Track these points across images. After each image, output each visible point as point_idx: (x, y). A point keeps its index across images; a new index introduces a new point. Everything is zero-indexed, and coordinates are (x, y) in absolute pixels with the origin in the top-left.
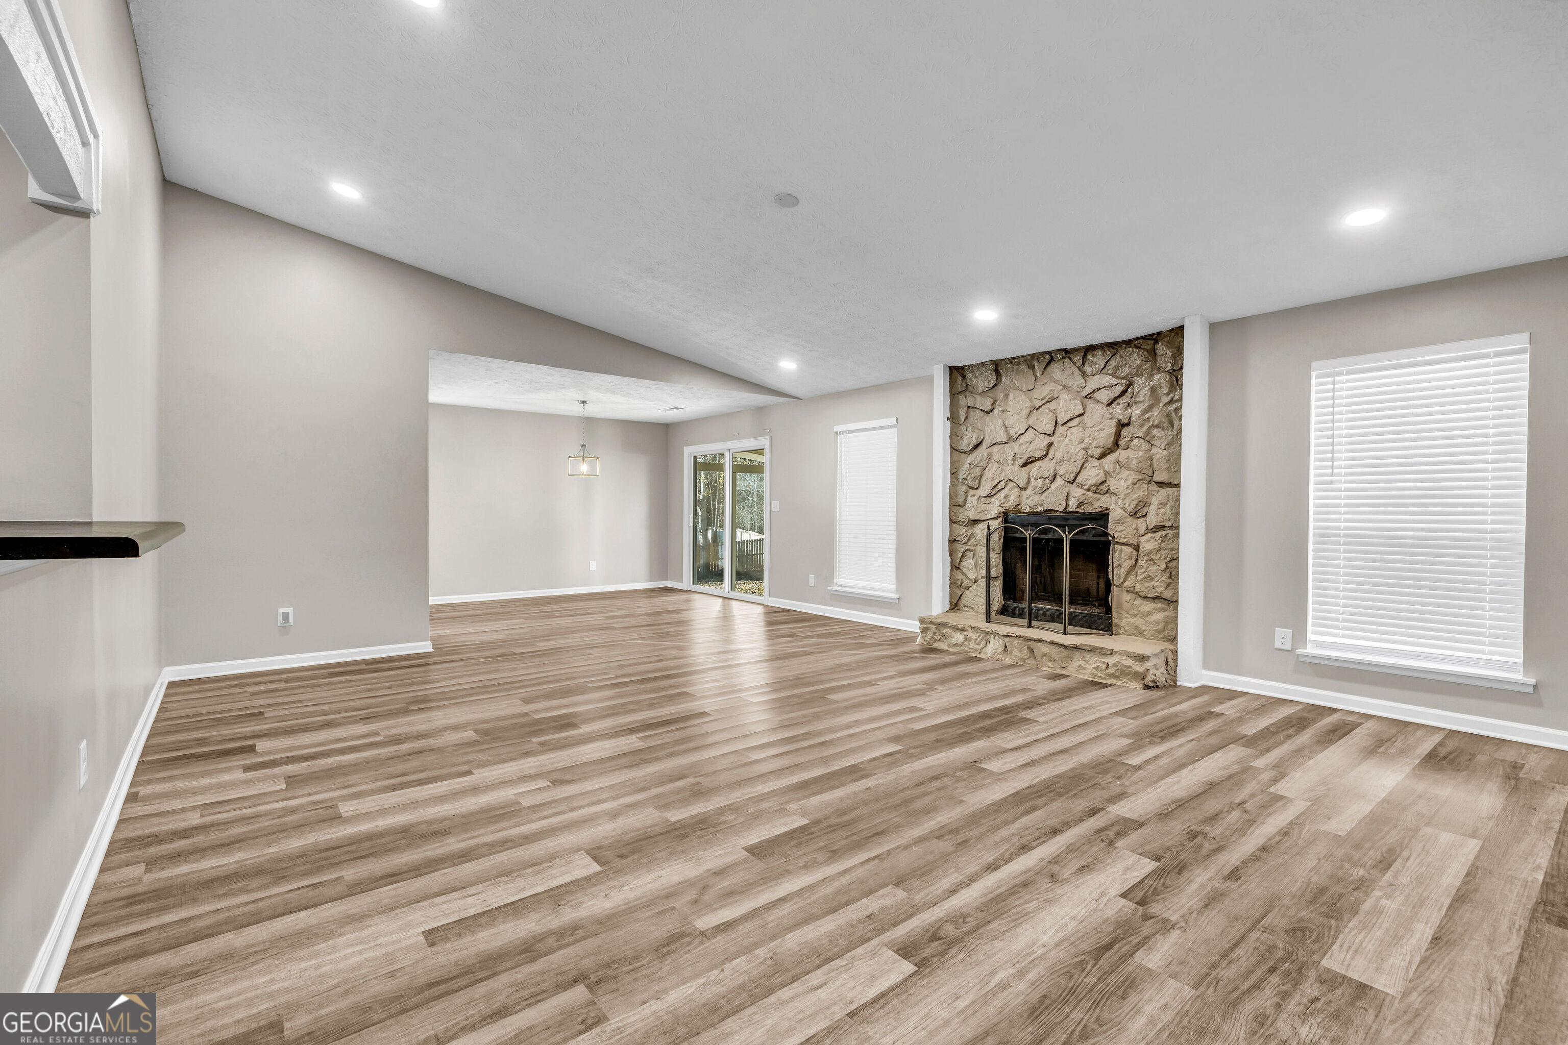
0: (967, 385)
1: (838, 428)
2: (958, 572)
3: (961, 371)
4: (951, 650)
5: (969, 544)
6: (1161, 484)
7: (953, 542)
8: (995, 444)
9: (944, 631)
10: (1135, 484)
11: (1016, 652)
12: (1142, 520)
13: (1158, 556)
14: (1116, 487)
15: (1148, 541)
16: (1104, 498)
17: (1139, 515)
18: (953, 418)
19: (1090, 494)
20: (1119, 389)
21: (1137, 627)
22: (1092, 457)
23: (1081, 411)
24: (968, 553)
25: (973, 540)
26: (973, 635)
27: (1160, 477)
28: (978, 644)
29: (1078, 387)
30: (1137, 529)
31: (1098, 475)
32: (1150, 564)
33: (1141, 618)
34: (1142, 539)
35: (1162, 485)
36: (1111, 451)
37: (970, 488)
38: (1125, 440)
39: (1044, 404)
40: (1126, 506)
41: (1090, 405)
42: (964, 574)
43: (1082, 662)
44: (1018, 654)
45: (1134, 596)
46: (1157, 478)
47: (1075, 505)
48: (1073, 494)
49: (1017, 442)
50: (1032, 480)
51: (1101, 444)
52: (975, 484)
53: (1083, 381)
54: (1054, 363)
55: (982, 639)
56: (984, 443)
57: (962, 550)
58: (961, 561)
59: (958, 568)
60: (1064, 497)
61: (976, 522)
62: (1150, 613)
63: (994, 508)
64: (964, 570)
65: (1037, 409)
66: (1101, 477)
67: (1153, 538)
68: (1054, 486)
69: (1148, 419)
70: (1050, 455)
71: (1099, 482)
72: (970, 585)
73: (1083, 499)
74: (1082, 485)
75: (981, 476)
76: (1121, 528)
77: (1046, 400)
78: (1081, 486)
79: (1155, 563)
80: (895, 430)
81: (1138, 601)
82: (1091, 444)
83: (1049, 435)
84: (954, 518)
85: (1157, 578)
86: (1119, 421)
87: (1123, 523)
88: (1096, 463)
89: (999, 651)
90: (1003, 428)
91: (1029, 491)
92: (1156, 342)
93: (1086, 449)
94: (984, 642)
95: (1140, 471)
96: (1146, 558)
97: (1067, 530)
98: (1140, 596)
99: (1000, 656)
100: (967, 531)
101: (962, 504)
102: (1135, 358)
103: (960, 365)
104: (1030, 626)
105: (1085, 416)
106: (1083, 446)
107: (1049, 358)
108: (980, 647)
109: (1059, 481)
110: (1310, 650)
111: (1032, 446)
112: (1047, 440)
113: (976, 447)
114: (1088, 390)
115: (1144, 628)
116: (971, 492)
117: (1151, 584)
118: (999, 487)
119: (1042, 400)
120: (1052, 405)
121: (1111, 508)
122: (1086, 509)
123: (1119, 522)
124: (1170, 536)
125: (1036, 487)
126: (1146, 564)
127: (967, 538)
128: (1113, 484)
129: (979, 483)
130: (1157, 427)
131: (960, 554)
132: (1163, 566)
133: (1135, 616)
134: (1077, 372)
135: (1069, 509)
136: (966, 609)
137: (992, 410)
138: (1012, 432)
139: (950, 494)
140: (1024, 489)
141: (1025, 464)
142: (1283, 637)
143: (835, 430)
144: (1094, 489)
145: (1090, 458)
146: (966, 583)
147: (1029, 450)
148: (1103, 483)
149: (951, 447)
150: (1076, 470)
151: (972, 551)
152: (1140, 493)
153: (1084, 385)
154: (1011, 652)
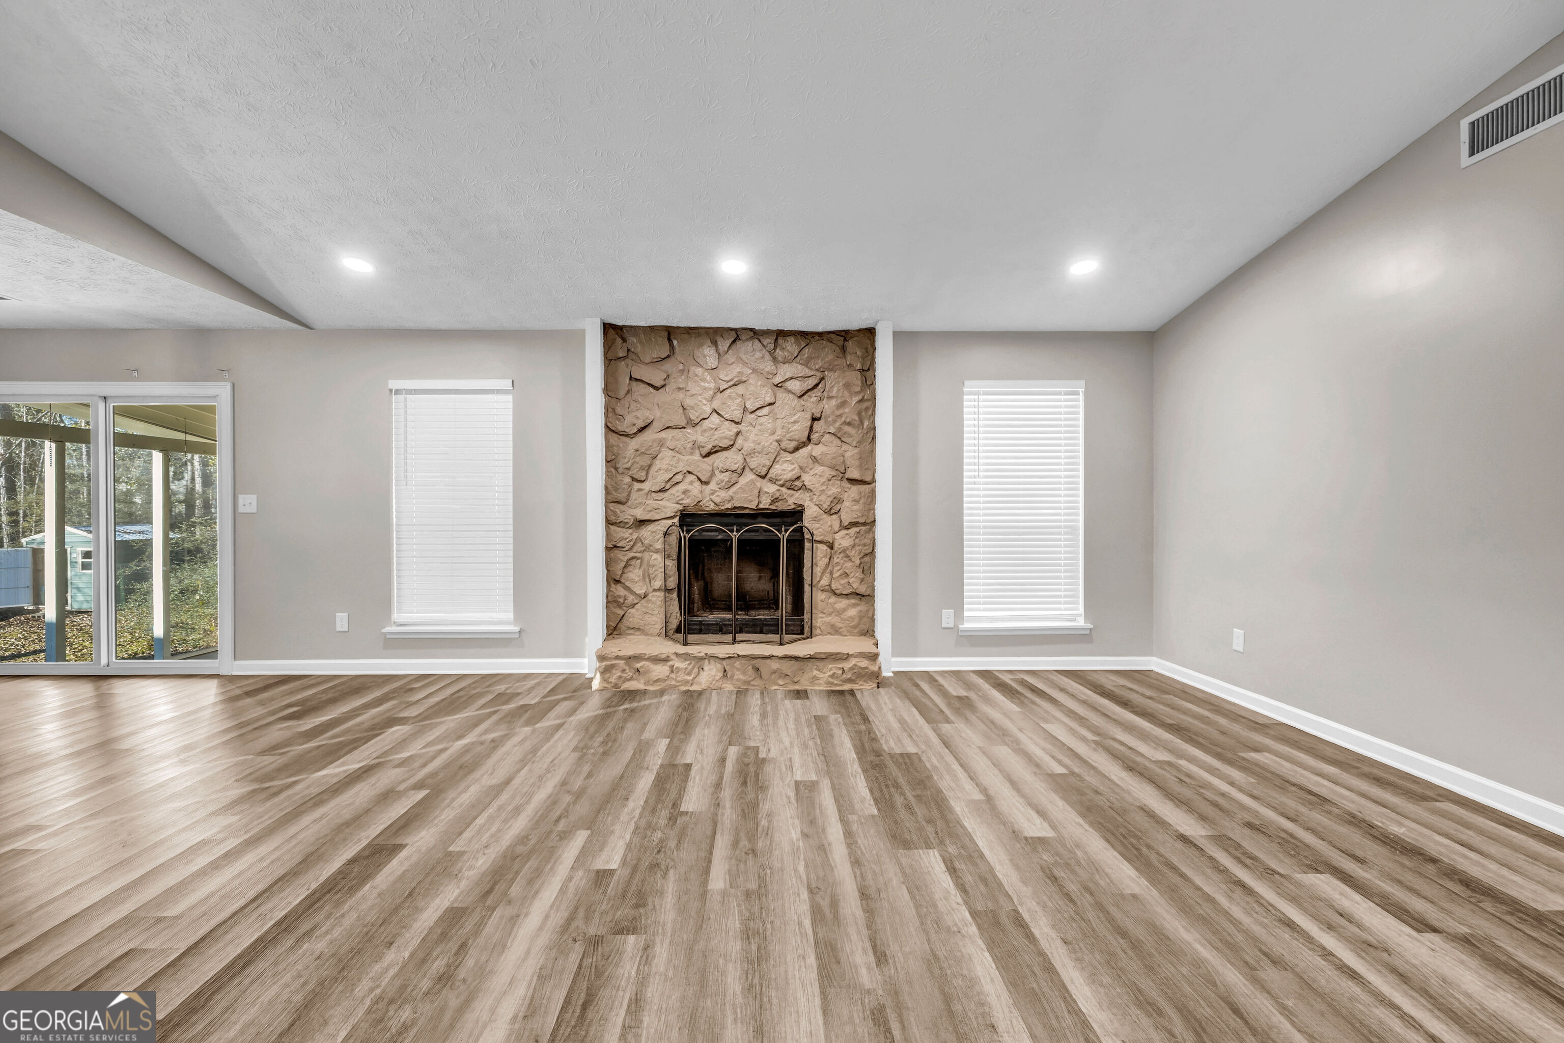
0: (629, 350)
1: (394, 384)
2: (619, 587)
3: (619, 331)
4: (651, 688)
5: (635, 549)
6: (853, 481)
7: (611, 548)
8: (668, 428)
9: (638, 665)
10: (830, 480)
11: (739, 675)
12: (835, 517)
13: (854, 552)
14: (810, 483)
15: (843, 538)
16: (797, 494)
17: (833, 511)
18: (610, 390)
19: (784, 490)
20: (811, 382)
21: (833, 626)
22: (785, 450)
23: (772, 401)
24: (633, 562)
25: (639, 544)
26: (678, 664)
27: (854, 474)
28: (689, 674)
29: (768, 373)
30: (831, 526)
31: (793, 470)
32: (845, 561)
33: (837, 615)
34: (837, 536)
35: (854, 483)
36: (803, 445)
37: (634, 479)
38: (817, 435)
39: (730, 387)
40: (821, 503)
41: (781, 394)
42: (627, 588)
43: (816, 673)
44: (741, 677)
45: (829, 594)
46: (850, 474)
47: (769, 501)
48: (766, 490)
49: (698, 428)
50: (717, 472)
51: (796, 437)
52: (642, 475)
53: (774, 367)
54: (741, 342)
55: (694, 667)
56: (654, 425)
57: (625, 559)
58: (623, 573)
59: (618, 582)
60: (756, 492)
61: (642, 523)
62: (844, 610)
63: (670, 506)
64: (627, 583)
65: (721, 392)
66: (797, 472)
67: (847, 534)
68: (743, 481)
69: (841, 416)
70: (737, 446)
71: (795, 477)
72: (636, 601)
73: (778, 495)
74: (777, 480)
75: (650, 466)
76: (817, 525)
77: (732, 383)
78: (773, 481)
79: (850, 560)
80: (510, 398)
81: (833, 599)
82: (784, 436)
83: (737, 423)
84: (612, 518)
85: (852, 575)
86: (813, 414)
87: (819, 520)
88: (789, 457)
89: (718, 678)
90: (681, 411)
91: (713, 486)
92: (845, 340)
93: (778, 441)
94: (696, 670)
95: (833, 467)
96: (842, 555)
97: (735, 528)
98: (835, 594)
99: (719, 684)
100: (631, 534)
101: (624, 500)
102: (828, 354)
103: (620, 324)
104: (734, 641)
105: (776, 405)
106: (776, 437)
107: (737, 335)
108: (690, 678)
109: (749, 476)
110: (967, 625)
111: (718, 434)
112: (735, 429)
113: (642, 430)
114: (777, 380)
115: (840, 625)
116: (637, 486)
117: (846, 580)
118: (675, 480)
119: (728, 382)
120: (740, 389)
121: (806, 505)
122: (781, 506)
123: (816, 519)
124: (862, 532)
125: (722, 481)
126: (842, 562)
127: (632, 543)
128: (807, 479)
129: (647, 474)
130: (849, 424)
131: (623, 564)
132: (858, 562)
133: (830, 615)
134: (768, 356)
135: (761, 506)
136: (631, 632)
137: (663, 386)
138: (694, 416)
139: (606, 488)
140: (706, 483)
141: (708, 455)
142: (947, 617)
143: (390, 387)
144: (788, 484)
145: (782, 452)
146: (631, 599)
147: (715, 437)
148: (798, 478)
149: (607, 426)
150: (768, 463)
151: (638, 558)
152: (834, 490)
153: (775, 372)
154: (732, 677)
